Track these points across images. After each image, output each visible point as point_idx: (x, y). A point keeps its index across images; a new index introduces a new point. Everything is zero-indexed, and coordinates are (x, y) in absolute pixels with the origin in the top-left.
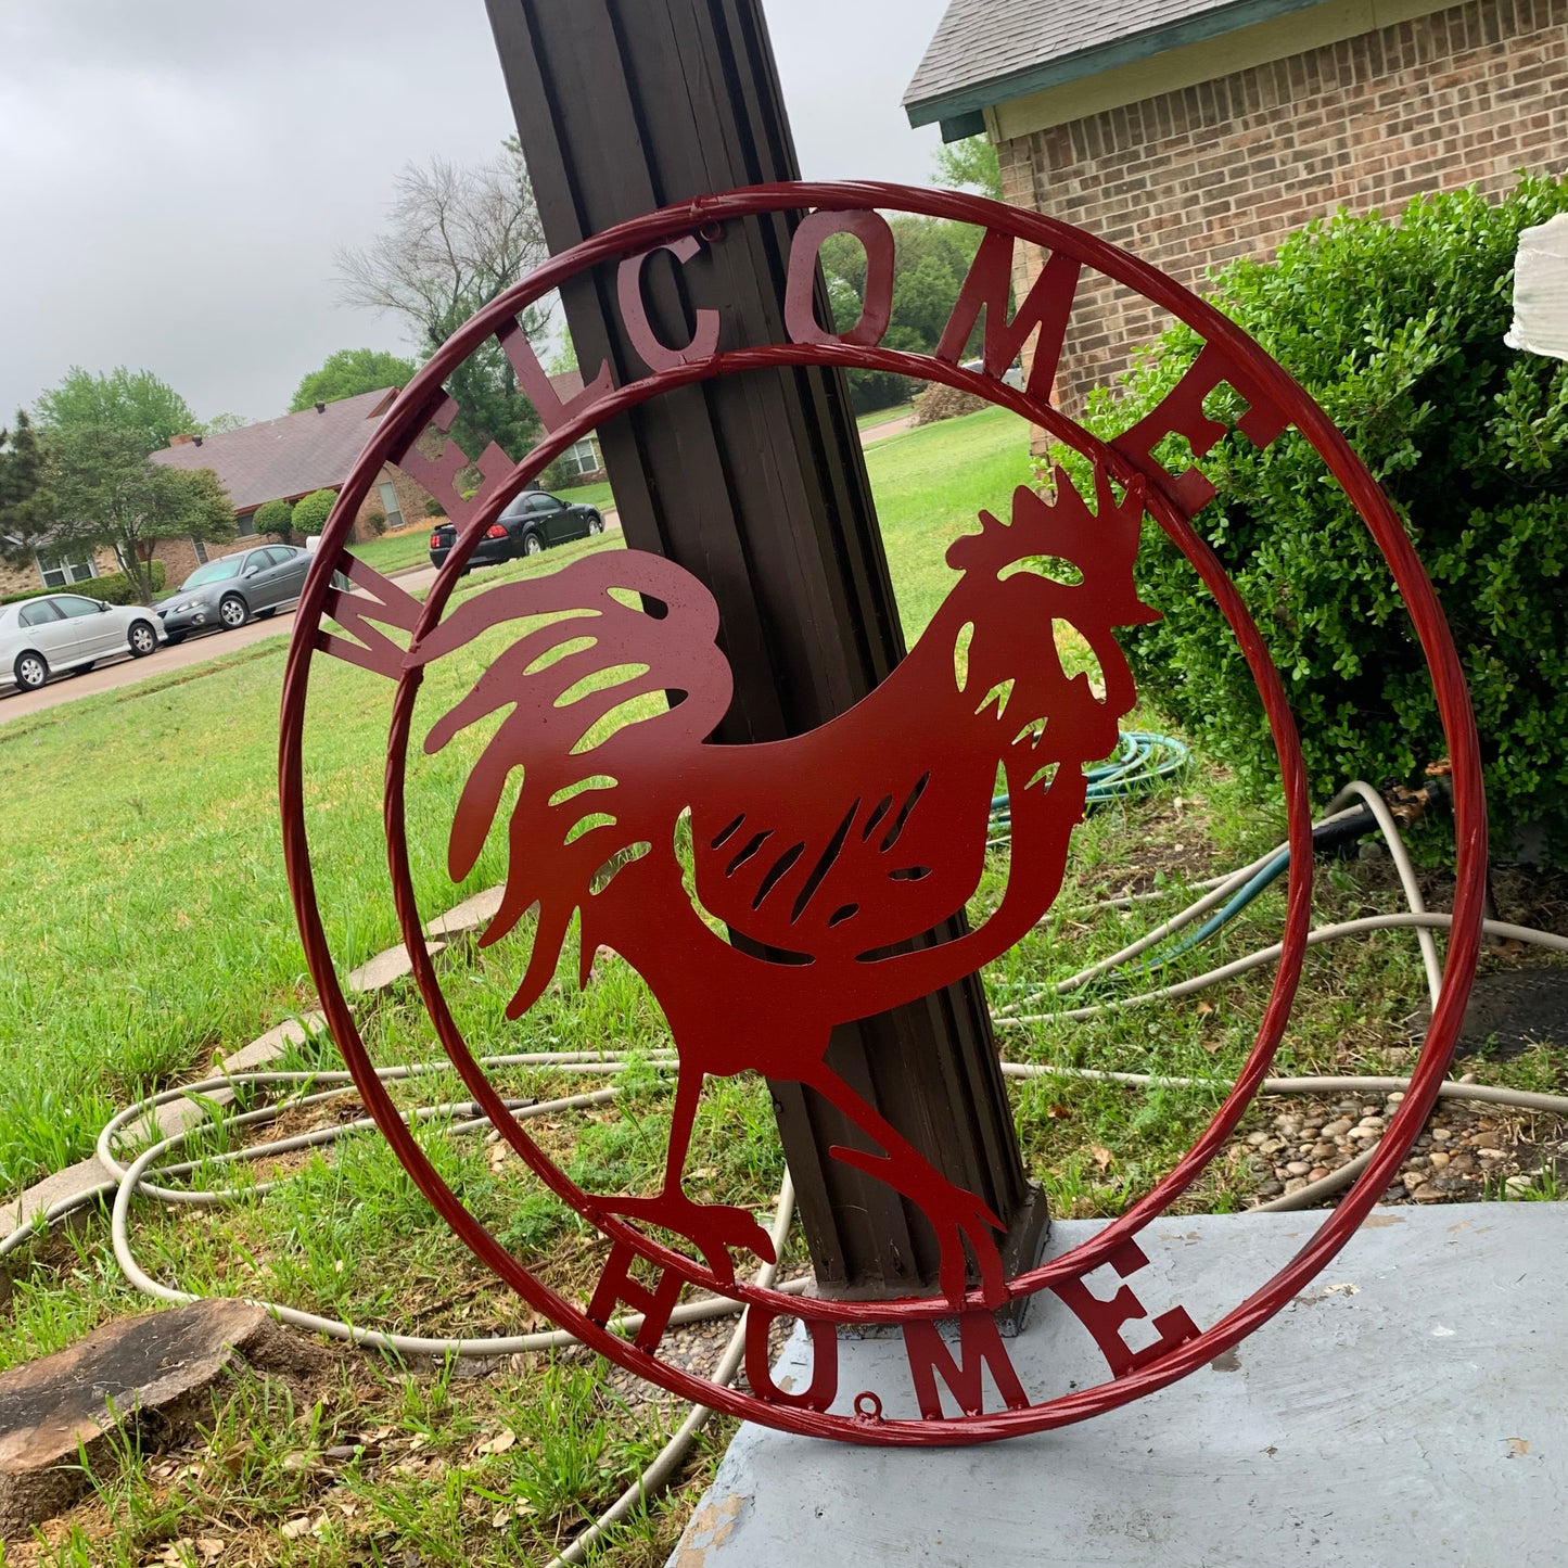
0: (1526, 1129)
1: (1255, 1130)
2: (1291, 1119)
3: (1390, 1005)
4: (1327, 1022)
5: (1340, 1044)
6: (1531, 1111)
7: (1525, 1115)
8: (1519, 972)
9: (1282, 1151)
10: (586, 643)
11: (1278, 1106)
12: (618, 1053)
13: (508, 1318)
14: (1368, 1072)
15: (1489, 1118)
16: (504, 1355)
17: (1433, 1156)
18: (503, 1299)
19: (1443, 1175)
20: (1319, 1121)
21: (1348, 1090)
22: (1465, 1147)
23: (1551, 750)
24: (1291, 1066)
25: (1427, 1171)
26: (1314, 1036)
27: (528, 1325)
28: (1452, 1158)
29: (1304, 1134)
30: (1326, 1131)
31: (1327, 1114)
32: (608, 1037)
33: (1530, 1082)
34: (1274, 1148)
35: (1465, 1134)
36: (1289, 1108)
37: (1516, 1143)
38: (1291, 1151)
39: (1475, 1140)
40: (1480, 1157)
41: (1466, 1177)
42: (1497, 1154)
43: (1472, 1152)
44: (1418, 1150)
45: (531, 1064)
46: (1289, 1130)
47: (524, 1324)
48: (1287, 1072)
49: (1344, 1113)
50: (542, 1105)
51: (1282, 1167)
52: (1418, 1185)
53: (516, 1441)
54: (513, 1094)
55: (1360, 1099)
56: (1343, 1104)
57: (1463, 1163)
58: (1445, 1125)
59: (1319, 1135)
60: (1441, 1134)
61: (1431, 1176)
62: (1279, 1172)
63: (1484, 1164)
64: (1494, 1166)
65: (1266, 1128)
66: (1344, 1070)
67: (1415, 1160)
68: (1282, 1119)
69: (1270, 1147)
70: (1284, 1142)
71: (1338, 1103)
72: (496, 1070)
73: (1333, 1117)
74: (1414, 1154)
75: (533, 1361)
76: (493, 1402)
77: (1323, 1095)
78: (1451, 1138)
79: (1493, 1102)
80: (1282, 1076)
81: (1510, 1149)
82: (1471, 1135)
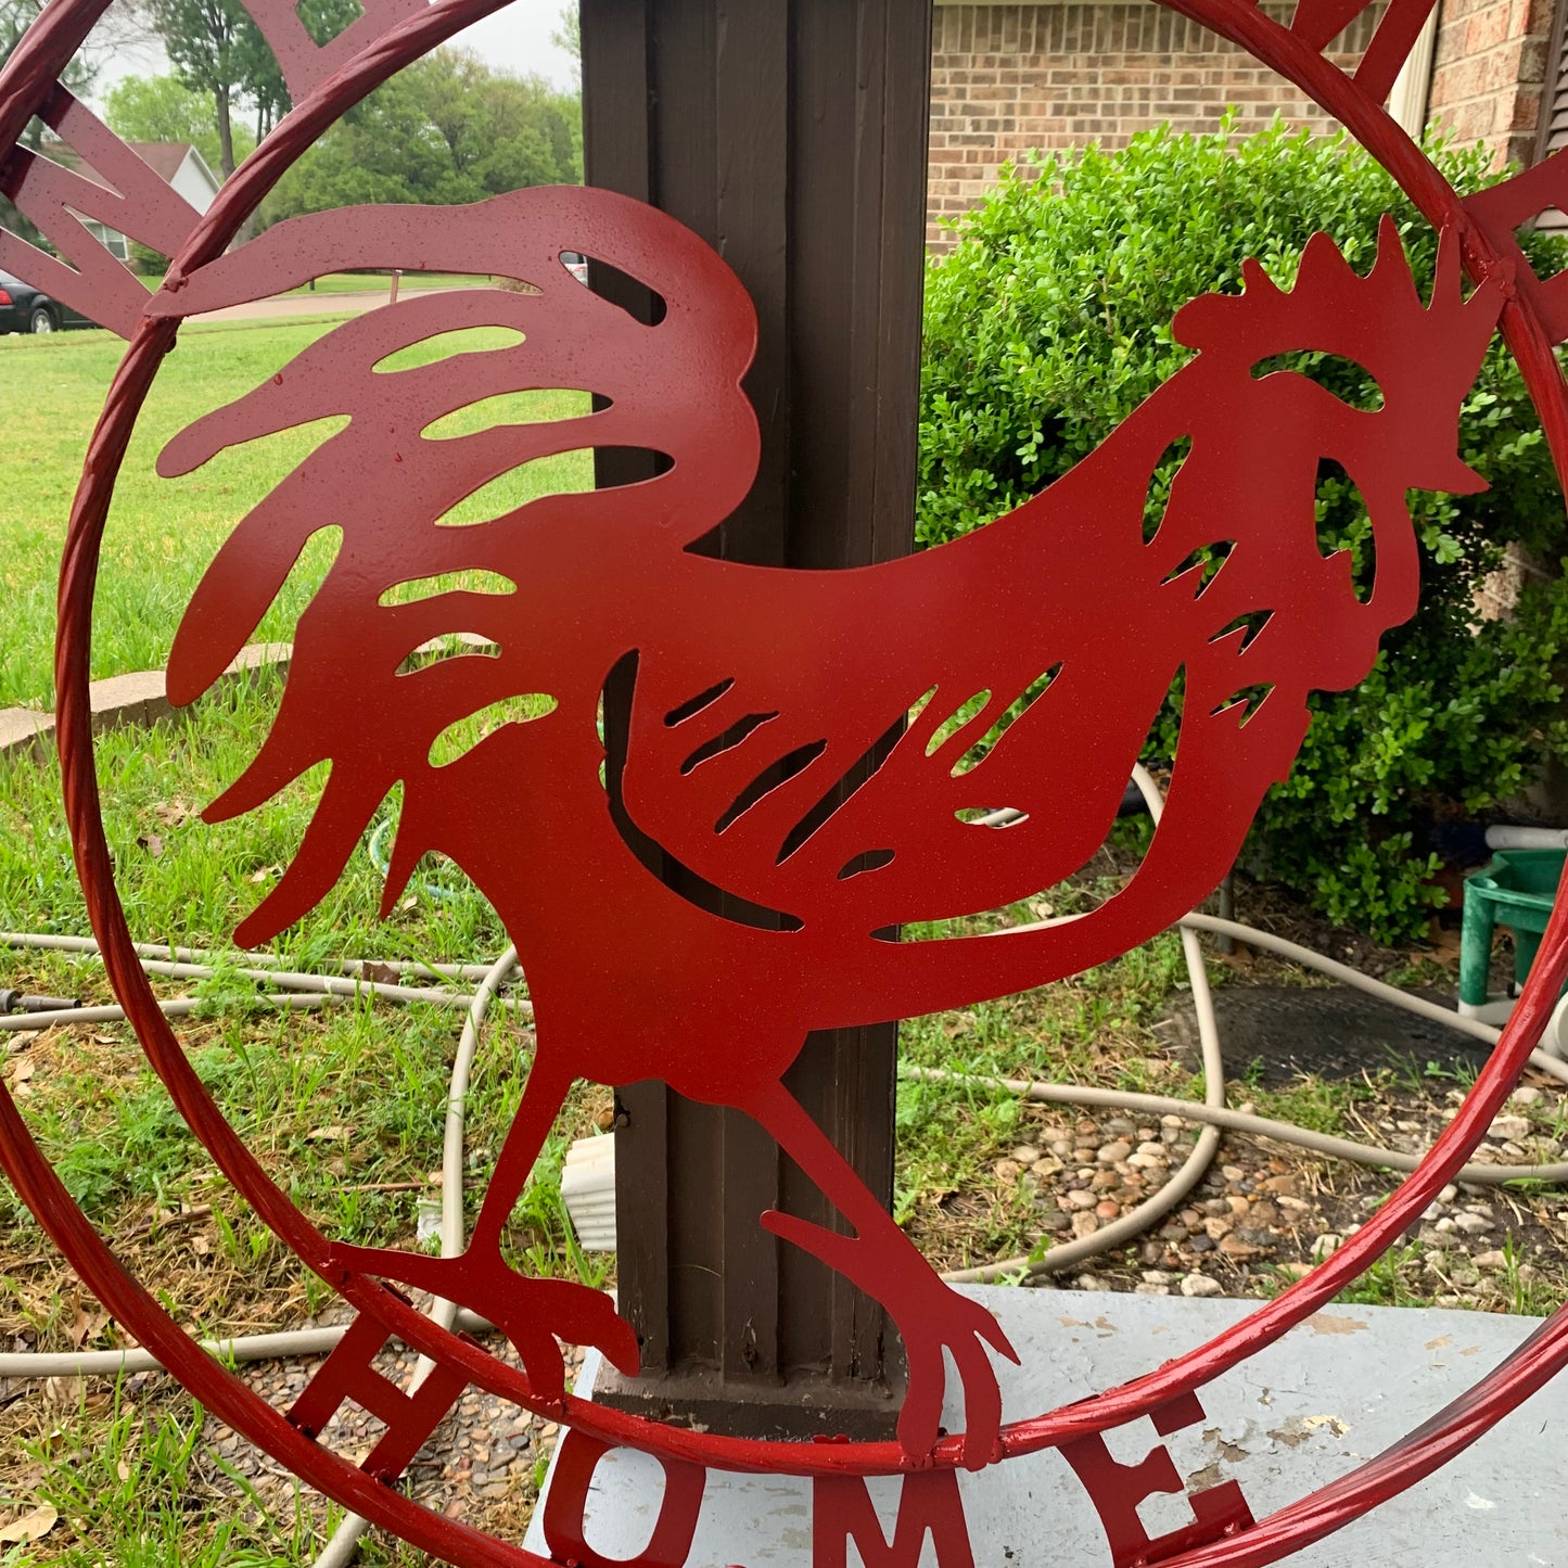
0: (1324, 1176)
1: (1021, 1143)
2: (1061, 1135)
3: (1137, 1008)
4: (1074, 1020)
5: (1094, 1048)
6: (1322, 1154)
7: (1319, 1159)
8: (1255, 988)
9: (1058, 1174)
10: (507, 338)
11: (1043, 1116)
12: (198, 952)
13: (43, 1320)
14: (1133, 1087)
15: (1281, 1159)
16: (34, 1377)
17: (1231, 1200)
18: (36, 1289)
19: (1247, 1224)
20: (1094, 1141)
21: (1120, 1107)
22: (1263, 1192)
23: (1323, 756)
24: (1045, 1068)
25: (1229, 1217)
26: (1063, 1034)
27: (74, 1333)
28: (1253, 1203)
29: (1078, 1155)
30: (1103, 1154)
31: (1099, 1132)
32: (180, 928)
33: (1310, 1120)
34: (1050, 1170)
35: (1258, 1175)
36: (1057, 1122)
37: (1315, 1193)
38: (1068, 1176)
39: (1272, 1184)
40: (1280, 1206)
41: (1273, 1231)
42: (1299, 1204)
43: (1270, 1199)
44: (1214, 1191)
45: (69, 950)
46: (1060, 1147)
47: (69, 1332)
48: (1041, 1074)
49: (1119, 1134)
50: (87, 1010)
51: (1064, 1195)
52: (1223, 1236)
53: (60, 1523)
54: (43, 989)
55: (1132, 1118)
56: (1115, 1122)
57: (1263, 1212)
58: (1236, 1161)
59: (1095, 1159)
60: (1232, 1173)
61: (1234, 1226)
62: (1062, 1202)
63: (1287, 1215)
64: (1298, 1218)
65: (1033, 1141)
66: (1105, 1081)
67: (1212, 1203)
68: (1049, 1133)
69: (1044, 1169)
70: (1059, 1166)
71: (1108, 1119)
72: (18, 953)
73: (1108, 1137)
74: (1210, 1196)
75: (79, 1388)
76: (18, 1453)
77: (1092, 1108)
78: (1245, 1179)
79: (1280, 1139)
80: (1037, 1078)
81: (1312, 1200)
82: (1265, 1178)
